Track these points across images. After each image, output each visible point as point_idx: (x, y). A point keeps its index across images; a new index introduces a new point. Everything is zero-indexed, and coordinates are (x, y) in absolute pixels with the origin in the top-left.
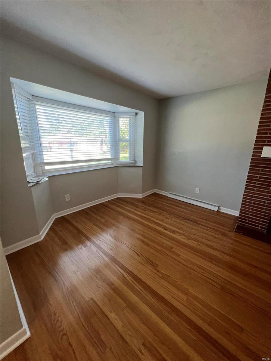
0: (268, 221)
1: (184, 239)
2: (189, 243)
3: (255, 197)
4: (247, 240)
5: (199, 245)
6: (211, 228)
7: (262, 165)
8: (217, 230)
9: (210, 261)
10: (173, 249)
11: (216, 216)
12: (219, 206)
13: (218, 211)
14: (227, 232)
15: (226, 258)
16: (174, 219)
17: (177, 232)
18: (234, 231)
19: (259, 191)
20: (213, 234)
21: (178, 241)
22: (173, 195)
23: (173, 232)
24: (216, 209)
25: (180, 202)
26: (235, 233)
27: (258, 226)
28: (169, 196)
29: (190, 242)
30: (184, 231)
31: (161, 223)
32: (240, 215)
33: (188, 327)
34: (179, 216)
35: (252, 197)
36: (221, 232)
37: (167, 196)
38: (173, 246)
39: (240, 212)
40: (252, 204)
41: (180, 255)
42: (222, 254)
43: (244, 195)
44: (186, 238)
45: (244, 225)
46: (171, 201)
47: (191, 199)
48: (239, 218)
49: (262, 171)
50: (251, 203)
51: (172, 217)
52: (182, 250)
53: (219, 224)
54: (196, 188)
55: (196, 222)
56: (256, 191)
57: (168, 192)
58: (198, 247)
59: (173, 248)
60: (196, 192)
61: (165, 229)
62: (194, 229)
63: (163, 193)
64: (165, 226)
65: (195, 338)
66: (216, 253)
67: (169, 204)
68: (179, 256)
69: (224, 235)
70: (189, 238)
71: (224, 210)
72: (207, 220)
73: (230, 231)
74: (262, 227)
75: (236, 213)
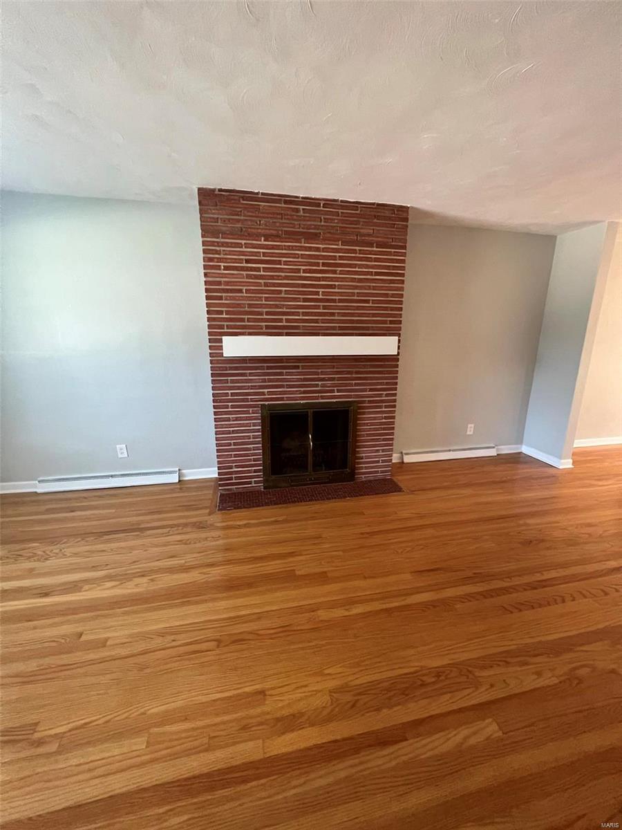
0: (261, 468)
1: (113, 587)
2: (129, 591)
3: (233, 432)
4: (241, 517)
5: (152, 580)
6: (171, 526)
7: (229, 370)
8: (186, 525)
9: (183, 604)
10: (84, 638)
11: (179, 492)
12: (179, 470)
13: (179, 481)
14: (206, 518)
15: (216, 573)
16: (68, 551)
17: (86, 581)
18: (218, 510)
19: (237, 419)
20: (179, 537)
21: (93, 607)
22: (57, 483)
23: (75, 587)
24: (174, 479)
25: (85, 495)
26: (219, 512)
27: (250, 483)
28: (39, 491)
29: (130, 588)
30: (108, 567)
31: (26, 583)
32: (219, 474)
33: (161, 810)
34: (84, 535)
35: (229, 432)
36: (194, 525)
37: (36, 492)
38: (79, 630)
39: (219, 468)
40: (233, 447)
41: (107, 639)
42: (204, 571)
43: (216, 434)
44: (118, 583)
45: (231, 489)
46: (51, 500)
47: (112, 476)
48: (221, 480)
49: (232, 381)
50: (230, 445)
51: (63, 546)
52: (111, 622)
53: (188, 508)
54: (118, 446)
55: (137, 529)
56: (234, 421)
57: (36, 480)
58: (153, 587)
59: (80, 635)
60: (120, 456)
61: (46, 595)
62: (132, 548)
63: (24, 486)
64: (42, 587)
65: (185, 817)
66: (194, 576)
67: (48, 511)
68: (104, 646)
69: (200, 526)
70: (125, 578)
71: (191, 474)
72: (159, 512)
73: (210, 514)
74: (256, 482)
75: (212, 473)
